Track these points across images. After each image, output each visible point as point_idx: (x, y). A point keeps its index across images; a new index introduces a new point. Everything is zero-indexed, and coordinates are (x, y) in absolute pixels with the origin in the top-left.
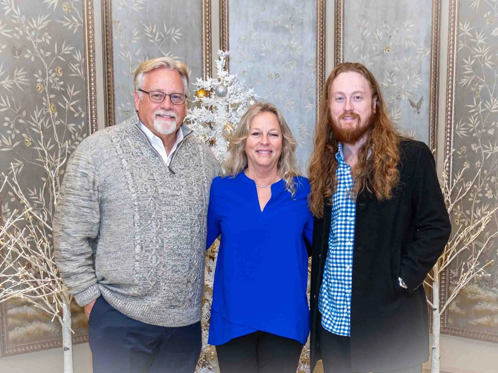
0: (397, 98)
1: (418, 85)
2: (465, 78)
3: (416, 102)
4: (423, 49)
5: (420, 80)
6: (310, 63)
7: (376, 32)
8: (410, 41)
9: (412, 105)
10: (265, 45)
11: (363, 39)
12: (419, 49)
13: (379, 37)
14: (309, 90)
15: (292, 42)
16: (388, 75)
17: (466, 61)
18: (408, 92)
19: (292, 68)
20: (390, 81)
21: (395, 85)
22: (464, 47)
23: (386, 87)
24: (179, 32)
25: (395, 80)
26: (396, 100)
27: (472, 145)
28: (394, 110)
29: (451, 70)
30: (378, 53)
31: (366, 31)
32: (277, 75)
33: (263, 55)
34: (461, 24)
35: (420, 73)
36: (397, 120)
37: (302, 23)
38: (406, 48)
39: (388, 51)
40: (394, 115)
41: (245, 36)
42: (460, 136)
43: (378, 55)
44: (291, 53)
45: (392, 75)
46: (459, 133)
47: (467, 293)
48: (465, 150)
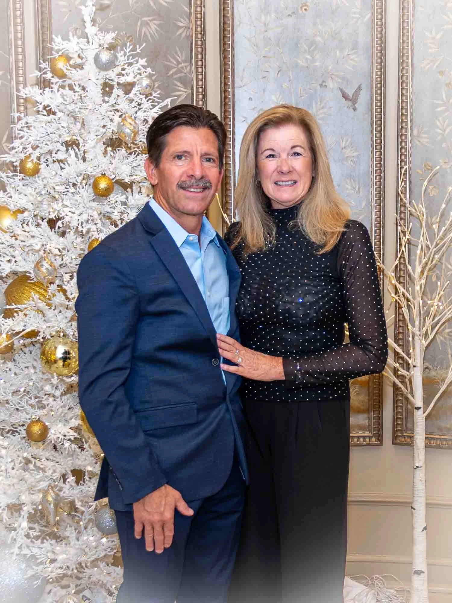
0: (321, 85)
1: (354, 67)
3: (350, 93)
4: (358, 10)
5: (356, 59)
6: (182, 22)
9: (345, 96)
12: (353, 10)
14: (180, 66)
16: (307, 48)
17: (428, 34)
18: (337, 76)
19: (152, 27)
20: (309, 57)
21: (317, 64)
23: (302, 66)
25: (317, 56)
26: (319, 87)
27: (441, 161)
28: (317, 103)
29: (405, 45)
30: (290, 13)
32: (128, 38)
35: (355, 48)
38: (334, 8)
39: (306, 10)
40: (317, 111)
42: (420, 146)
43: (289, 15)
45: (312, 48)
46: (419, 141)
47: (438, 382)
48: (429, 168)
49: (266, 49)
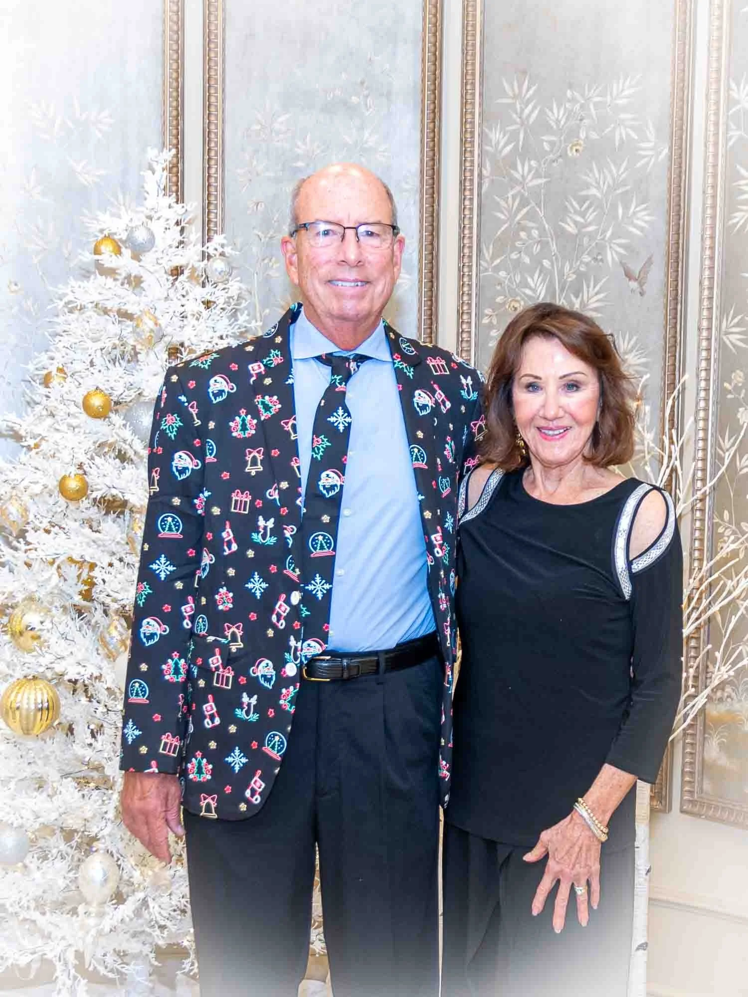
0: (596, 259)
1: (643, 230)
2: (742, 211)
3: (636, 268)
4: (651, 145)
5: (647, 218)
6: (407, 183)
7: (551, 110)
8: (626, 127)
9: (629, 275)
10: (305, 143)
11: (522, 124)
12: (643, 145)
13: (557, 120)
15: (366, 134)
16: (577, 206)
17: (742, 171)
18: (620, 245)
20: (581, 220)
21: (591, 228)
22: (741, 138)
23: (571, 234)
24: (111, 116)
25: (591, 216)
26: (593, 262)
28: (588, 287)
30: (555, 157)
31: (530, 107)
33: (300, 164)
34: (733, 85)
36: (596, 310)
37: (389, 94)
38: (617, 143)
39: (577, 150)
40: (589, 299)
41: (259, 123)
42: (731, 347)
43: (554, 161)
44: (363, 160)
45: (585, 205)
46: (728, 339)
47: (742, 720)
48: (741, 380)
49: (525, 210)
